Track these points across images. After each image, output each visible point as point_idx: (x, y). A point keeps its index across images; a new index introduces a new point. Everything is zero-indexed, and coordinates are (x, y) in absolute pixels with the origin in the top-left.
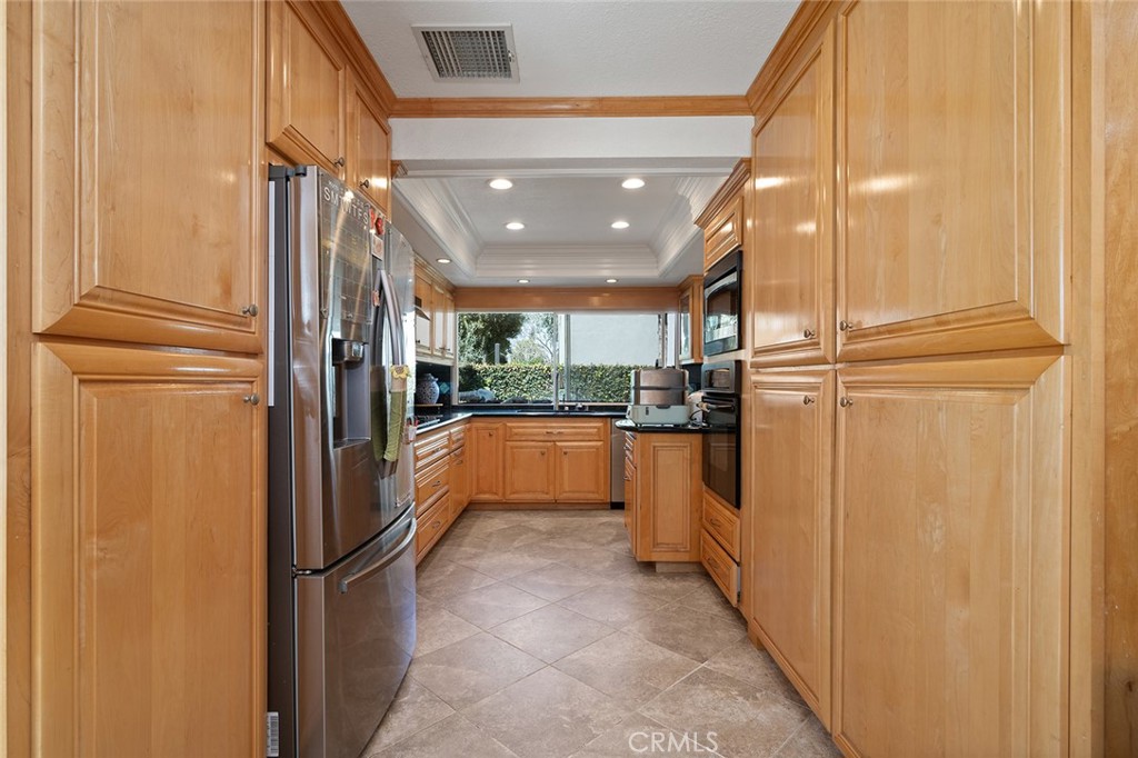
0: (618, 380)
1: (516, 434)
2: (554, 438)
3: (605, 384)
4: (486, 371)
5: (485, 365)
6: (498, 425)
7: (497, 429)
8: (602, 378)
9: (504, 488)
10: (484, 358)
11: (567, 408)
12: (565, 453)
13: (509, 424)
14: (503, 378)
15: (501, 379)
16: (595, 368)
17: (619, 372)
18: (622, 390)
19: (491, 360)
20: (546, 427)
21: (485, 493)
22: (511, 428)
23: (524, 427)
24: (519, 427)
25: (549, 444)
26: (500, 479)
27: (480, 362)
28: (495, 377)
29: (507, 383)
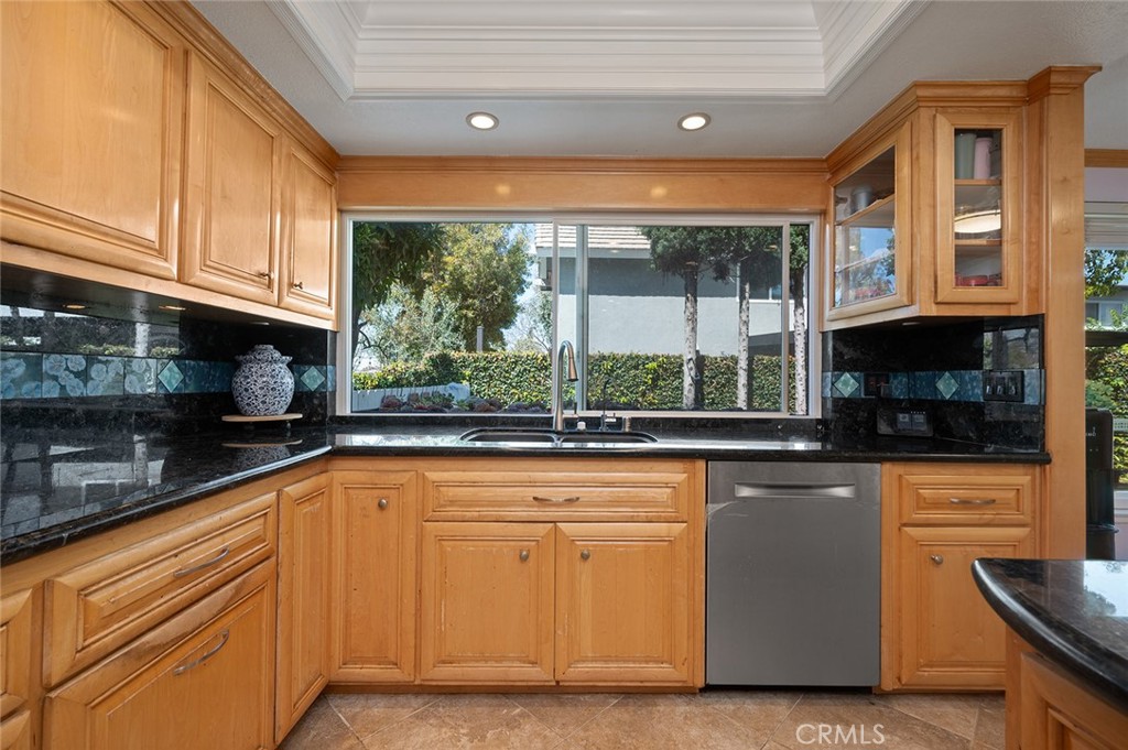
0: (632, 372)
1: (452, 503)
2: (551, 513)
3: (617, 378)
4: (464, 361)
5: (464, 353)
6: (404, 478)
7: (398, 488)
8: (612, 371)
9: (418, 647)
10: (463, 343)
11: (582, 426)
12: (585, 557)
13: (433, 476)
14: (486, 369)
15: (483, 371)
16: (603, 358)
17: (634, 363)
18: (638, 386)
19: (471, 348)
20: (533, 484)
21: (364, 661)
22: (438, 485)
23: (473, 484)
24: (461, 484)
25: (542, 529)
26: (409, 623)
27: (458, 349)
28: (476, 368)
29: (491, 377)
